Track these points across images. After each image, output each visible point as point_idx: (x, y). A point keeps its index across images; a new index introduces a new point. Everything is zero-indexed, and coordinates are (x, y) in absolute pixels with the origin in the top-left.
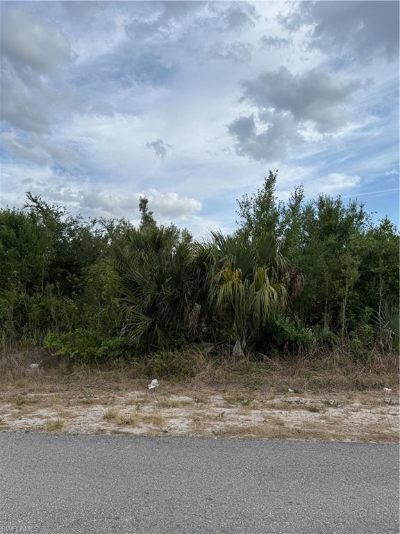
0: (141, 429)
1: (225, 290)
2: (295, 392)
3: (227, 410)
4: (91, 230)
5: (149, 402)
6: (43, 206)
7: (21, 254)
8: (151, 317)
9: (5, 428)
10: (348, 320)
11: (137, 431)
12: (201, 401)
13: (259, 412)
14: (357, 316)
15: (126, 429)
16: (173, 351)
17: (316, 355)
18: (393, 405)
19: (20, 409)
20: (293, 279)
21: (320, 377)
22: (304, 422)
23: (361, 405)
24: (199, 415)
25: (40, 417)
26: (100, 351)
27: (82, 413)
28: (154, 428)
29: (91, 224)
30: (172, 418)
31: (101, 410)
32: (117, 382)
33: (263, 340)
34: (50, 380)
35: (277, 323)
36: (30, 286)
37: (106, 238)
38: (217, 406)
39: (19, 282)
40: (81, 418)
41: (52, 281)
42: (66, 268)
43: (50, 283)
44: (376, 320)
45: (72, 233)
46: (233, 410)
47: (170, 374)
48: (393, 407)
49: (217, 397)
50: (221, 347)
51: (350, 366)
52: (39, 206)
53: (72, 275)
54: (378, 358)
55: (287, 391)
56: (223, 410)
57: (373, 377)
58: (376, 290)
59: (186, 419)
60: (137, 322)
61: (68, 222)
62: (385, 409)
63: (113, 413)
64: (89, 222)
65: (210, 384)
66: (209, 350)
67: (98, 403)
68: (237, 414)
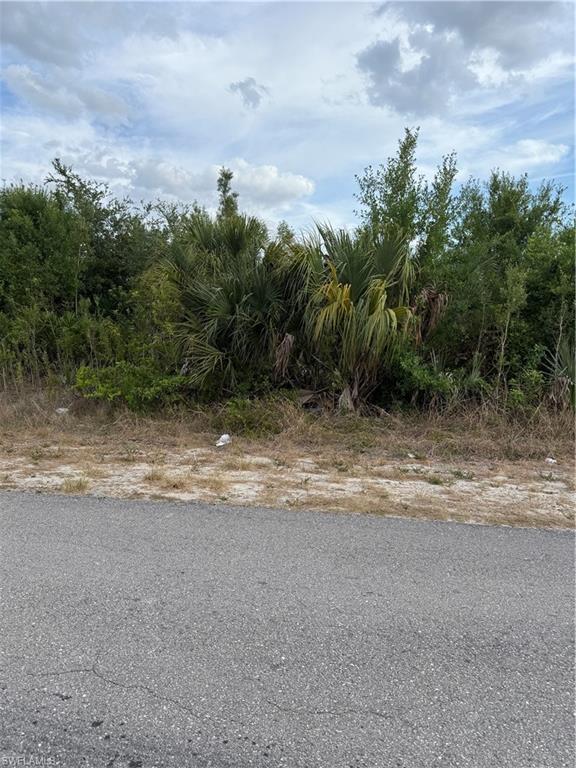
0: (191, 495)
1: (325, 316)
2: (417, 458)
3: (315, 477)
4: (144, 221)
5: (213, 462)
6: (75, 181)
7: (43, 254)
8: (221, 350)
9: (11, 487)
10: (508, 363)
11: (185, 497)
12: (284, 464)
13: (359, 480)
14: (523, 357)
15: (172, 494)
16: (252, 398)
17: (455, 410)
18: (553, 480)
19: (36, 464)
20: (433, 300)
21: (456, 440)
22: (417, 496)
23: (506, 478)
24: (274, 480)
25: (60, 475)
26: (149, 393)
27: (117, 473)
28: (210, 493)
29: (142, 211)
30: (238, 482)
31: (144, 469)
32: (174, 436)
33: (382, 387)
34: (83, 429)
35: (403, 364)
36: (58, 300)
37: (166, 232)
38: (304, 471)
39: (41, 294)
40: (116, 478)
41: (89, 294)
42: (108, 276)
43: (86, 298)
44: (550, 366)
45: (116, 225)
46: (324, 477)
47: (246, 429)
48: (553, 483)
49: (308, 460)
50: (322, 396)
51: (503, 427)
52: (68, 182)
53: (117, 287)
54: (545, 418)
55: (406, 456)
56: (309, 475)
57: (532, 443)
58: (555, 320)
59: (256, 485)
60: (200, 356)
61: (111, 208)
62: (539, 485)
63: (158, 474)
64: (142, 209)
65: (300, 444)
66: (305, 400)
67: (142, 460)
68: (327, 481)
